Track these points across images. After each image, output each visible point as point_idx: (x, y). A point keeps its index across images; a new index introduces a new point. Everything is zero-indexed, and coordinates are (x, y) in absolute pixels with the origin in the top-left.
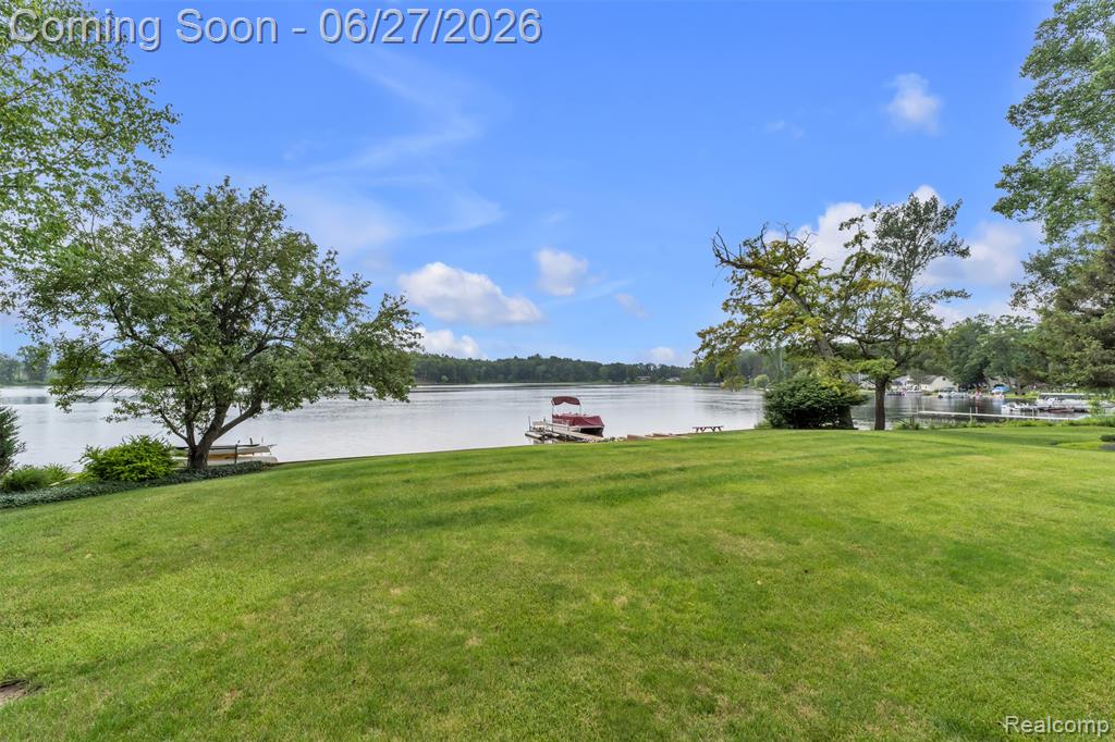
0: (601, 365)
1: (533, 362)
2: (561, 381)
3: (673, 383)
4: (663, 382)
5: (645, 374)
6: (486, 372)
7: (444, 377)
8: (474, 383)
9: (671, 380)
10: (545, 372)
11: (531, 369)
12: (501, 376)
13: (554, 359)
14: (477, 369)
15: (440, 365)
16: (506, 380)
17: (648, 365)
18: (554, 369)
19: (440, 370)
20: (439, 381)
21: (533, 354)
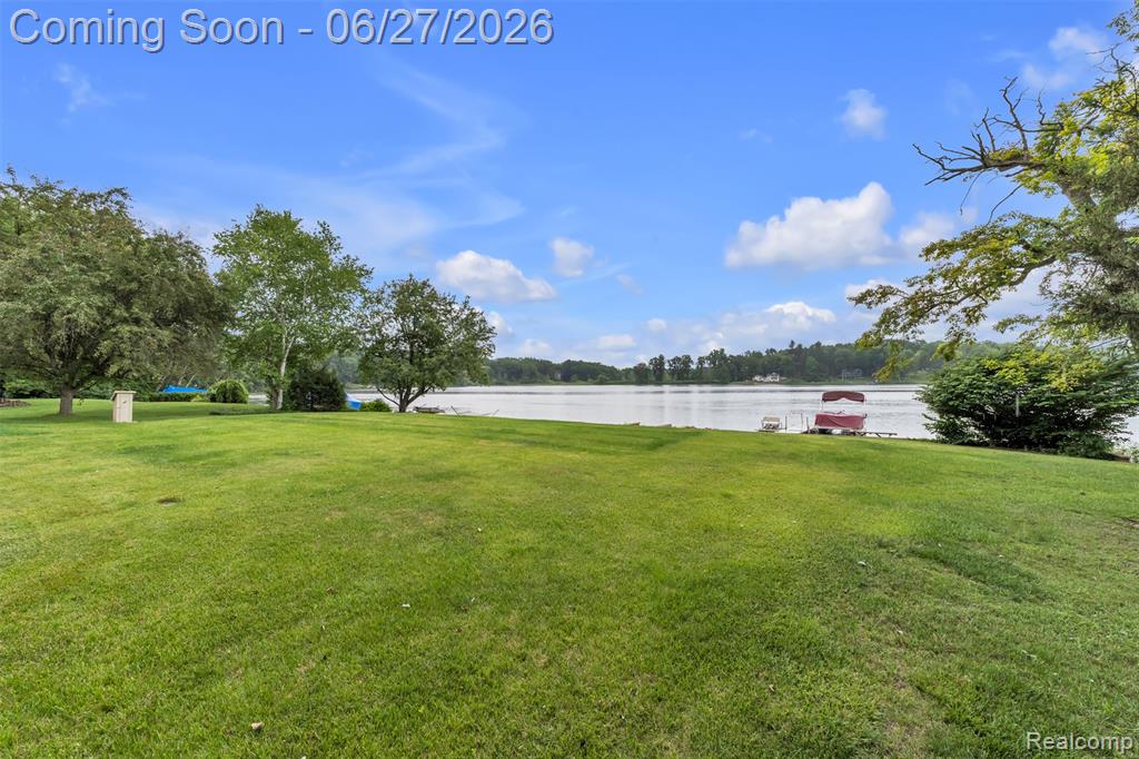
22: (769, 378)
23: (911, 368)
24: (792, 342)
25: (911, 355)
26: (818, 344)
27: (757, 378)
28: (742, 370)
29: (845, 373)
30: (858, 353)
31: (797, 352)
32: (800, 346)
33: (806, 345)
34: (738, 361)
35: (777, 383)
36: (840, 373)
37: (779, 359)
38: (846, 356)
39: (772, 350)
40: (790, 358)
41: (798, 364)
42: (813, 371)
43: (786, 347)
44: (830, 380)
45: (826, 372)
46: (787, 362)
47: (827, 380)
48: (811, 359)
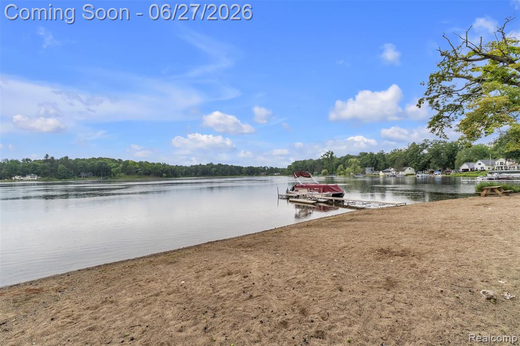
0: (242, 167)
1: (210, 166)
2: (224, 175)
3: (276, 175)
4: (272, 175)
5: (263, 171)
6: (185, 172)
7: (164, 174)
8: (180, 177)
9: (275, 174)
10: (216, 171)
11: (208, 170)
12: (193, 173)
13: (220, 165)
14: (181, 170)
15: (162, 169)
16: (196, 175)
17: (265, 167)
18: (220, 170)
19: (161, 171)
20: (161, 176)
21: (209, 163)
22: (28, 178)
23: (118, 171)
24: (47, 155)
25: (118, 166)
26: (67, 158)
27: (17, 177)
28: (2, 172)
29: (82, 174)
30: (91, 164)
31: (50, 162)
32: (53, 158)
33: (57, 158)
35: (35, 180)
36: (79, 173)
37: (36, 166)
38: (84, 165)
40: (45, 164)
41: (52, 168)
42: (62, 173)
43: (42, 158)
44: (74, 178)
45: (71, 174)
46: (44, 168)
47: (73, 179)
48: (61, 166)
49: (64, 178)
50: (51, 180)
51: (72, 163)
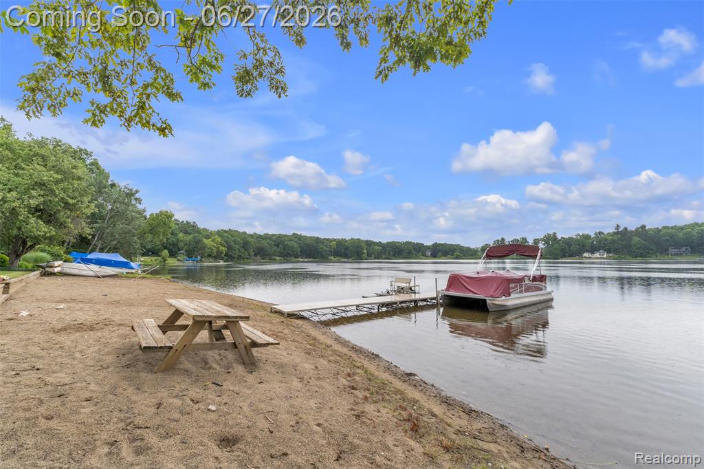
22: (597, 255)
24: (618, 226)
26: (643, 227)
27: (586, 255)
28: (572, 248)
31: (622, 234)
32: (626, 229)
33: (632, 228)
34: (568, 242)
35: (604, 259)
37: (606, 240)
39: (600, 233)
40: (616, 238)
41: (624, 243)
42: (638, 248)
43: (612, 230)
44: (657, 257)
45: (652, 250)
46: (614, 242)
47: (654, 257)
48: (636, 239)
49: (641, 256)
50: (624, 259)
51: (652, 233)
